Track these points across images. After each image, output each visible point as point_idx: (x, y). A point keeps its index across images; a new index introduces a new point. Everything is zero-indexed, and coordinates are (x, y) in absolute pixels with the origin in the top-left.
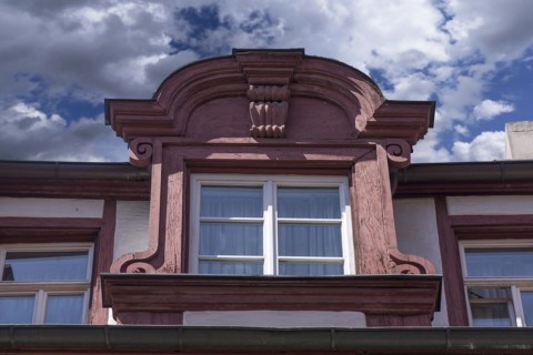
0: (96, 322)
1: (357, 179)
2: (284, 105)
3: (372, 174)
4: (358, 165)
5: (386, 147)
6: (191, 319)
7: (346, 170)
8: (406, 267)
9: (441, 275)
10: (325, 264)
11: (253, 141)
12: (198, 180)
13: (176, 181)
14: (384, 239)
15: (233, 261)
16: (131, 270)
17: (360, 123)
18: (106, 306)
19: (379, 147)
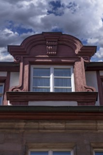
0: (5, 105)
1: (75, 66)
2: (56, 47)
3: (80, 65)
4: (76, 63)
5: (83, 58)
6: (31, 104)
7: (73, 64)
8: (88, 90)
9: (97, 91)
10: (67, 89)
11: (47, 56)
12: (32, 67)
13: (27, 67)
14: (83, 82)
15: (42, 88)
16: (14, 91)
17: (77, 52)
18: (8, 100)
19: (81, 58)
